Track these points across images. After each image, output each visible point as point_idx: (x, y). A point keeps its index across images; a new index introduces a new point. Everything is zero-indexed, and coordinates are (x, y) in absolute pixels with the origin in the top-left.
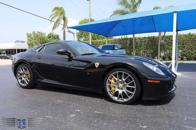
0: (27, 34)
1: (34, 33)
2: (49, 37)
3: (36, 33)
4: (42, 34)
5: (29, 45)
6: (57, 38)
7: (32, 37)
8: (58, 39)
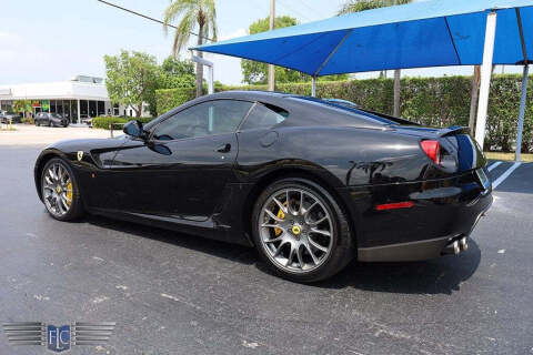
0: (107, 58)
1: (125, 55)
2: (167, 68)
3: (131, 55)
4: (147, 58)
5: (111, 89)
6: (189, 73)
7: (119, 68)
8: (190, 76)
